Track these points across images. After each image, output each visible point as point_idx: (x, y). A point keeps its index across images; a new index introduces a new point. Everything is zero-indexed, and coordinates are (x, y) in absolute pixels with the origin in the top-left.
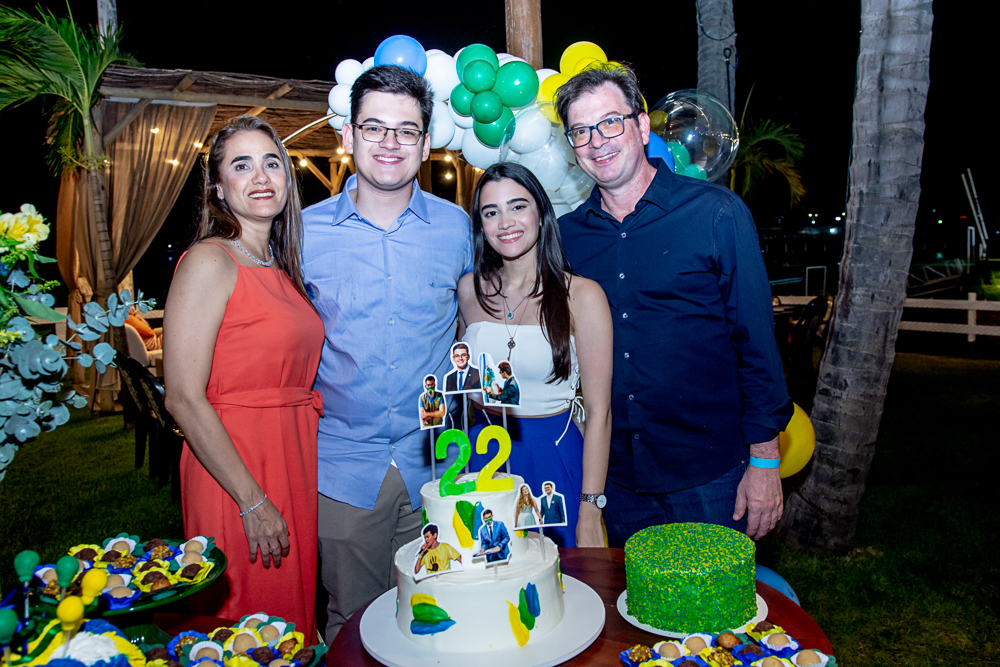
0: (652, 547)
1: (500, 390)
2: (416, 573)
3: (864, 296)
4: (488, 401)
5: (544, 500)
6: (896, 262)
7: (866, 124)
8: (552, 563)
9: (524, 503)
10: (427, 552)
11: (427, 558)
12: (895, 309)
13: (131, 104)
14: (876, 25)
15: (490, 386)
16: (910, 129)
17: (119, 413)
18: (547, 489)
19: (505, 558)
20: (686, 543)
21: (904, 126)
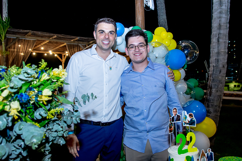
3: (215, 91)
6: (223, 83)
7: (214, 50)
9: (203, 155)
12: (222, 94)
13: (14, 39)
14: (217, 27)
16: (225, 51)
21: (224, 50)
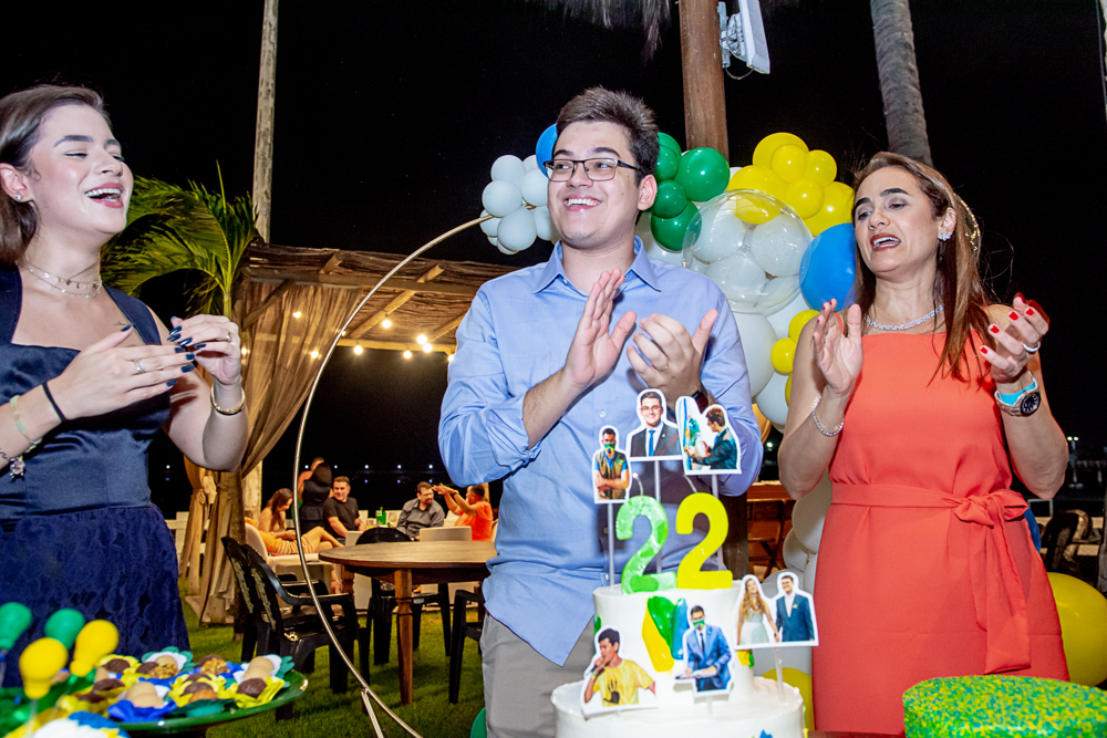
0: (949, 697)
1: (709, 450)
2: (586, 701)
4: (691, 468)
5: (781, 603)
8: (796, 707)
9: (752, 606)
10: (602, 671)
11: (603, 680)
15: (694, 444)
17: (229, 625)
18: (785, 585)
19: (724, 687)
20: (1005, 692)
